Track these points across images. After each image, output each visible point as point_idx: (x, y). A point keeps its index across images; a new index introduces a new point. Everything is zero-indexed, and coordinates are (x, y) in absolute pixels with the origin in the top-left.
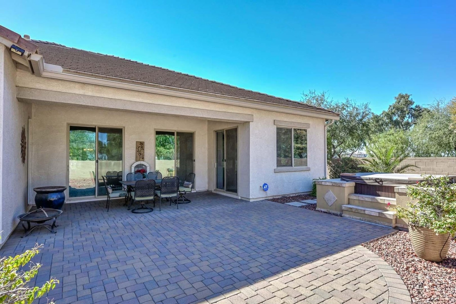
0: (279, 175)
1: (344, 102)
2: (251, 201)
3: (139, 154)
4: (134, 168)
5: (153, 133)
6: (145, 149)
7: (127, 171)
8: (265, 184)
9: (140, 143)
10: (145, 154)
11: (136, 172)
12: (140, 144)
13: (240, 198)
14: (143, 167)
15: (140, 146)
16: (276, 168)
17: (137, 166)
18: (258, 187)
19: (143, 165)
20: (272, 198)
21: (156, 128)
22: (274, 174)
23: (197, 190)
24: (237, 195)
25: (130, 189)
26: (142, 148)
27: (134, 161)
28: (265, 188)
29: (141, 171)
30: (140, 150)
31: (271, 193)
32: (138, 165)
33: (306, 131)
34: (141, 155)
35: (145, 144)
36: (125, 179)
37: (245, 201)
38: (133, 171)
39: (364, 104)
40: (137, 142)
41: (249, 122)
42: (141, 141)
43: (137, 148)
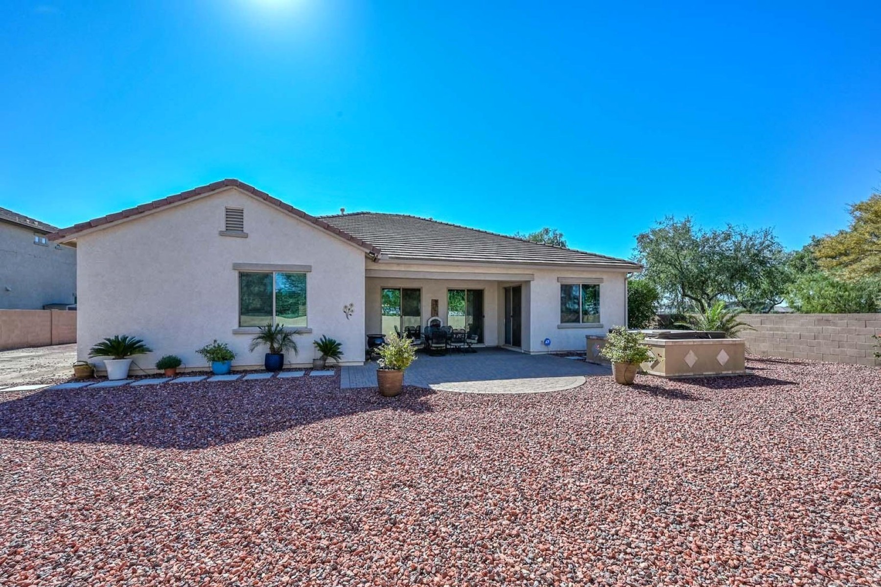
0: (563, 331)
1: (725, 228)
2: (532, 354)
3: (434, 311)
4: (430, 322)
5: (446, 291)
6: (439, 306)
7: (424, 325)
8: (547, 339)
9: (435, 300)
10: (439, 310)
11: (431, 326)
13: (523, 352)
14: (438, 322)
15: (435, 303)
16: (560, 324)
17: (432, 321)
18: (540, 342)
19: (437, 320)
20: (555, 353)
21: (449, 286)
22: (558, 330)
23: (486, 345)
24: (521, 349)
25: (427, 338)
26: (436, 305)
27: (430, 316)
28: (547, 343)
29: (435, 325)
30: (435, 307)
31: (552, 348)
33: (599, 285)
34: (436, 312)
35: (439, 302)
36: (423, 331)
37: (527, 354)
38: (429, 325)
39: (764, 229)
40: (432, 300)
41: (530, 281)
43: (432, 305)
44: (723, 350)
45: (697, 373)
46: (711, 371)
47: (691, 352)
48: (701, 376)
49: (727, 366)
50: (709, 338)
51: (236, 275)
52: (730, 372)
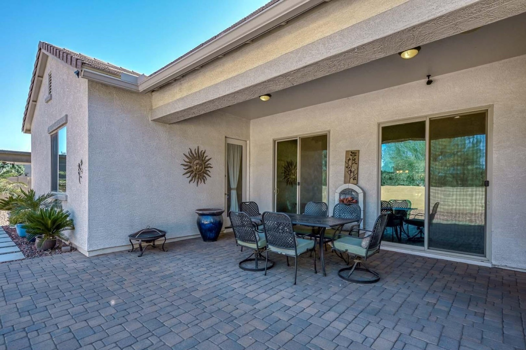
3: (349, 172)
4: (339, 194)
5: (377, 131)
6: (361, 163)
9: (352, 152)
10: (360, 171)
11: (341, 202)
12: (351, 155)
14: (353, 193)
17: (343, 192)
19: (353, 190)
21: (381, 121)
23: (494, 262)
26: (353, 162)
27: (342, 182)
29: (349, 200)
30: (351, 165)
32: (346, 189)
34: (352, 174)
35: (361, 154)
38: (337, 200)
40: (347, 152)
42: (354, 149)
43: (347, 161)
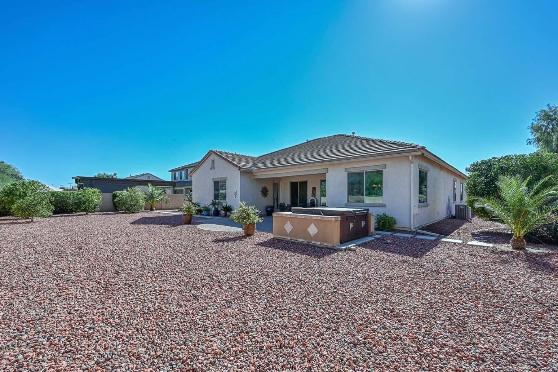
3: (313, 194)
5: (319, 181)
6: (316, 191)
7: (308, 202)
10: (316, 194)
16: (346, 202)
32: (312, 199)
35: (316, 188)
40: (312, 187)
43: (313, 190)
44: (313, 224)
45: (292, 238)
46: (303, 239)
47: (288, 222)
48: (296, 241)
49: (316, 237)
50: (322, 215)
51: (213, 182)
52: (319, 243)
